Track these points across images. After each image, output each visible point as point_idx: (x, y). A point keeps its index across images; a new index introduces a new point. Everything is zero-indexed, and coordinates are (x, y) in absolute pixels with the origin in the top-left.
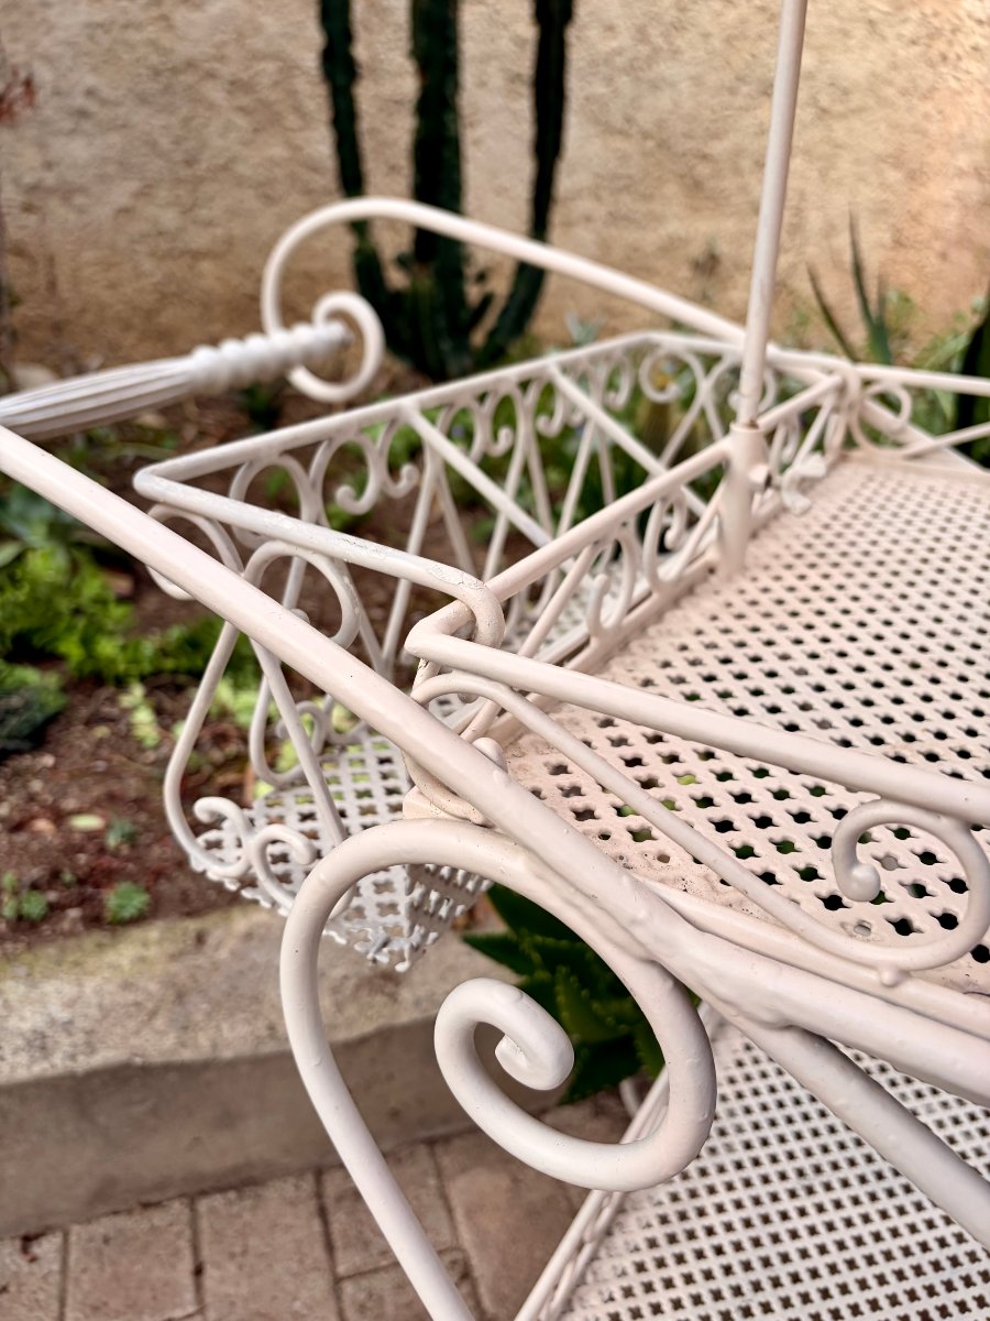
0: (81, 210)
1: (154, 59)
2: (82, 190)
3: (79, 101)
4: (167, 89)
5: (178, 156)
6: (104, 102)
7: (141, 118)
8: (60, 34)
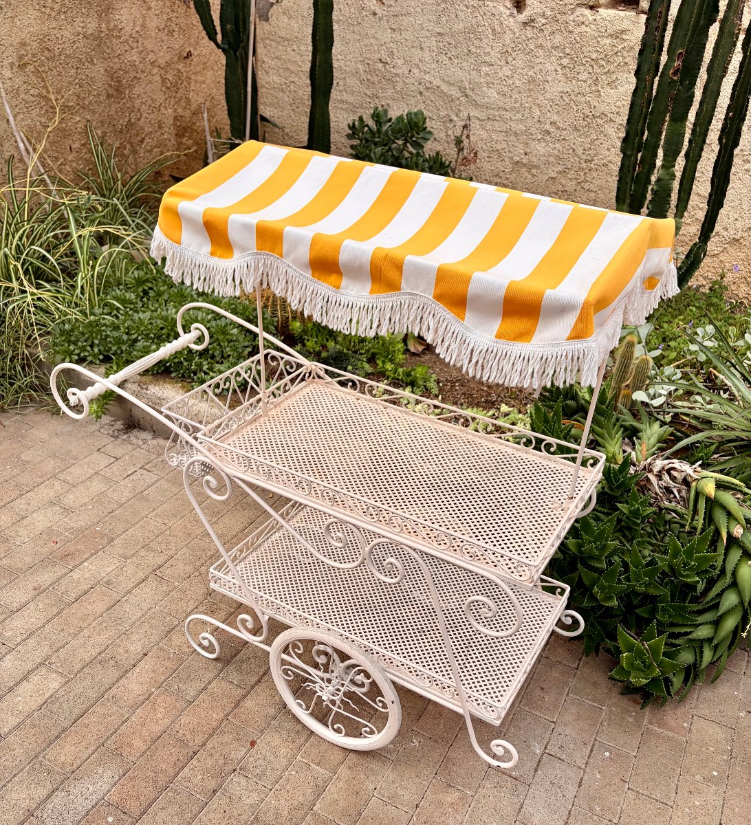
0: (533, 176)
1: (587, 111)
2: (537, 167)
3: (548, 127)
4: (588, 126)
5: (584, 157)
6: (558, 128)
7: (572, 137)
8: (548, 95)
